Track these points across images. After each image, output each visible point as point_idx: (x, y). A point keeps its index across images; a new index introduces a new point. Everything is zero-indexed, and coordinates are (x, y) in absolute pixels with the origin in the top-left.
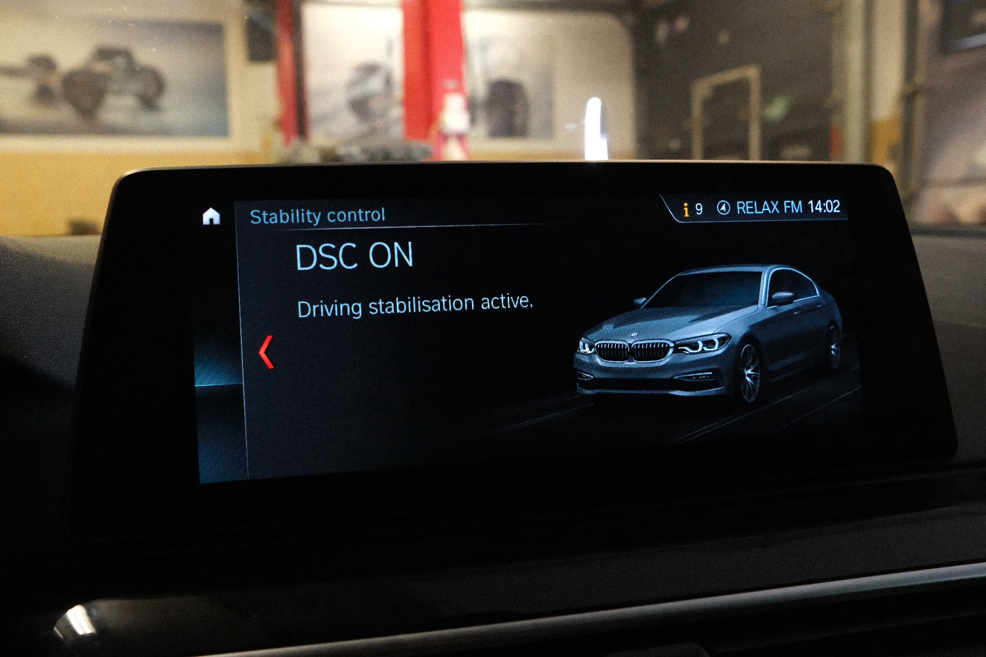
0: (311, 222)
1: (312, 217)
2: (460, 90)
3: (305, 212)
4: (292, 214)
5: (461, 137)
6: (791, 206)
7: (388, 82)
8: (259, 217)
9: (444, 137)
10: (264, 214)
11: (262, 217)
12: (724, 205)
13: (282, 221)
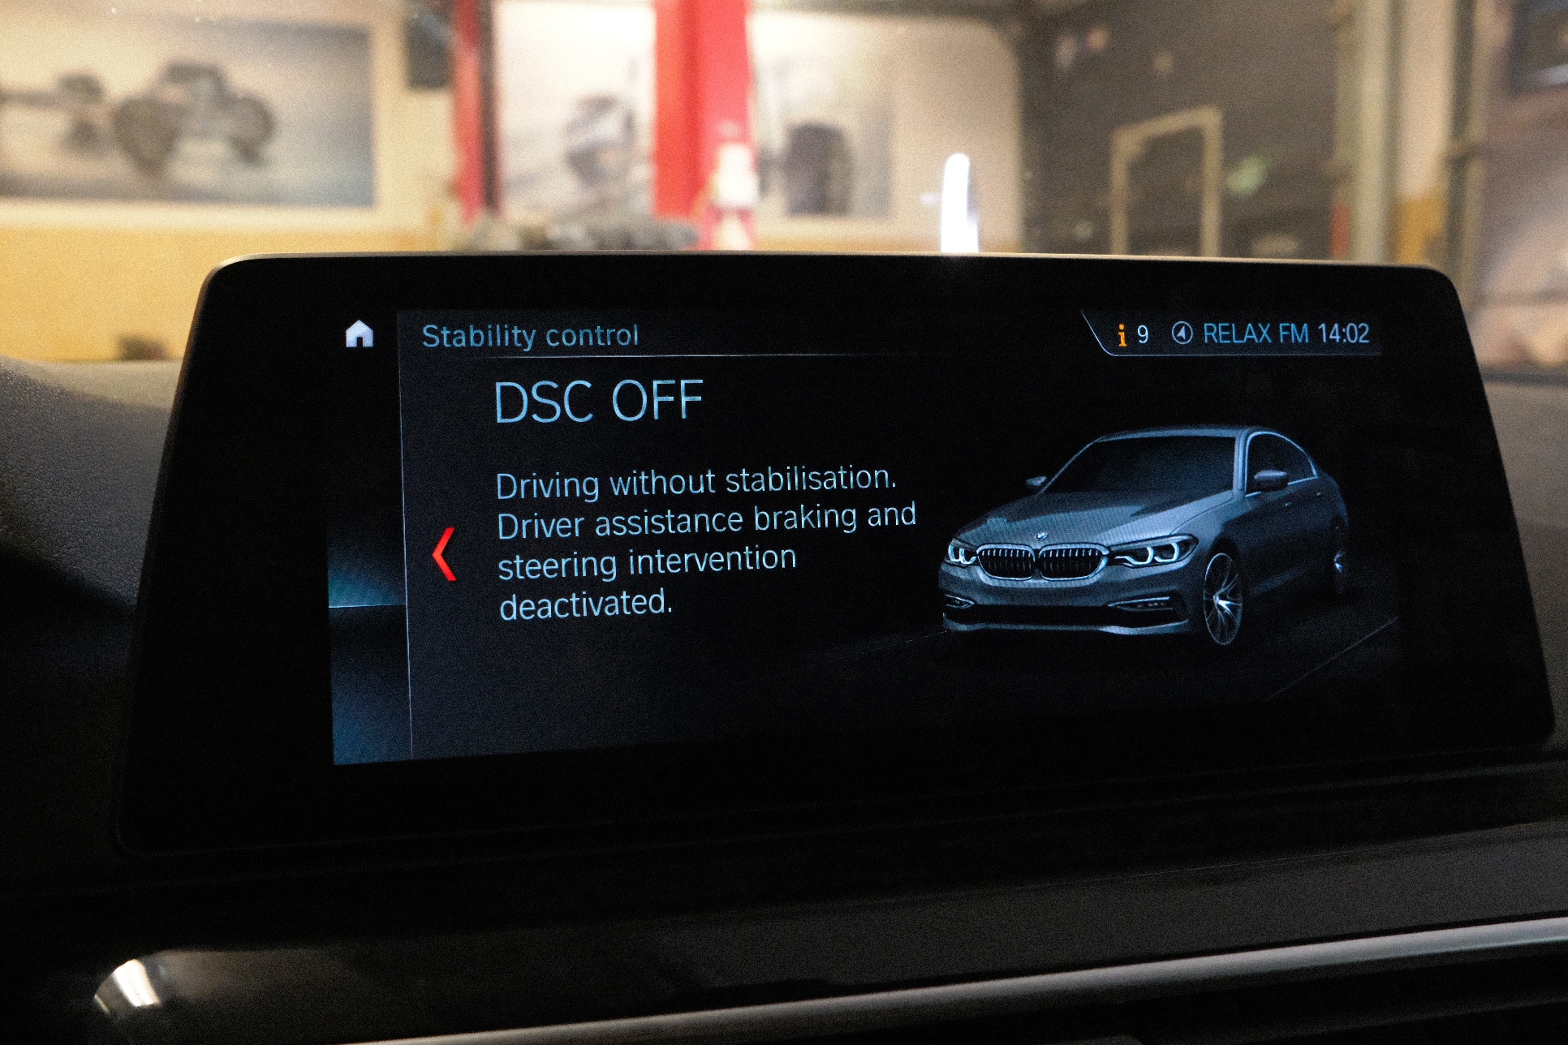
0: (519, 345)
1: (520, 337)
2: (743, 138)
3: (510, 329)
4: (490, 333)
5: (744, 215)
6: (1290, 331)
7: (629, 124)
8: (436, 336)
9: (717, 214)
10: (445, 332)
11: (441, 337)
12: (1183, 328)
13: (472, 343)
